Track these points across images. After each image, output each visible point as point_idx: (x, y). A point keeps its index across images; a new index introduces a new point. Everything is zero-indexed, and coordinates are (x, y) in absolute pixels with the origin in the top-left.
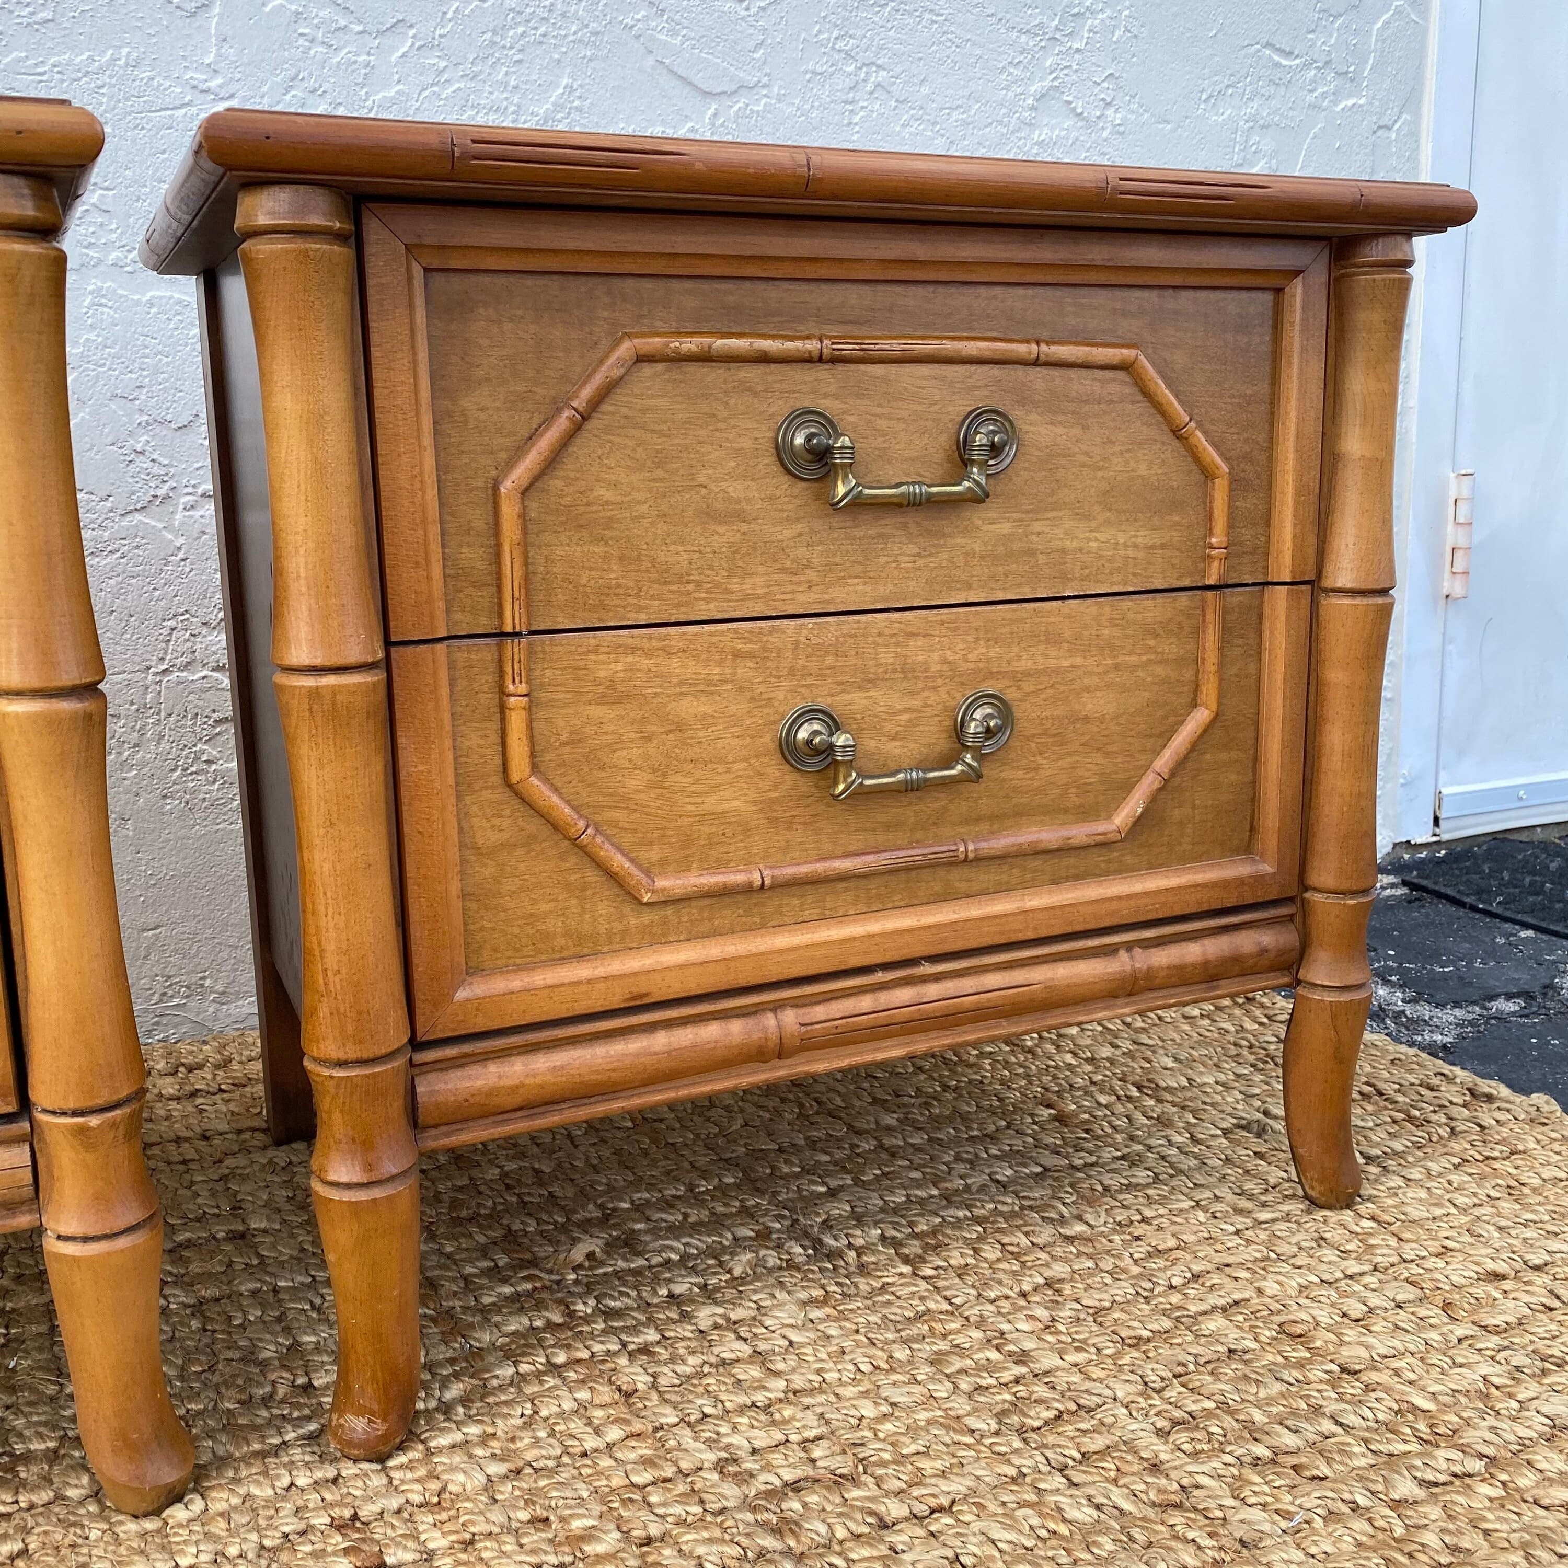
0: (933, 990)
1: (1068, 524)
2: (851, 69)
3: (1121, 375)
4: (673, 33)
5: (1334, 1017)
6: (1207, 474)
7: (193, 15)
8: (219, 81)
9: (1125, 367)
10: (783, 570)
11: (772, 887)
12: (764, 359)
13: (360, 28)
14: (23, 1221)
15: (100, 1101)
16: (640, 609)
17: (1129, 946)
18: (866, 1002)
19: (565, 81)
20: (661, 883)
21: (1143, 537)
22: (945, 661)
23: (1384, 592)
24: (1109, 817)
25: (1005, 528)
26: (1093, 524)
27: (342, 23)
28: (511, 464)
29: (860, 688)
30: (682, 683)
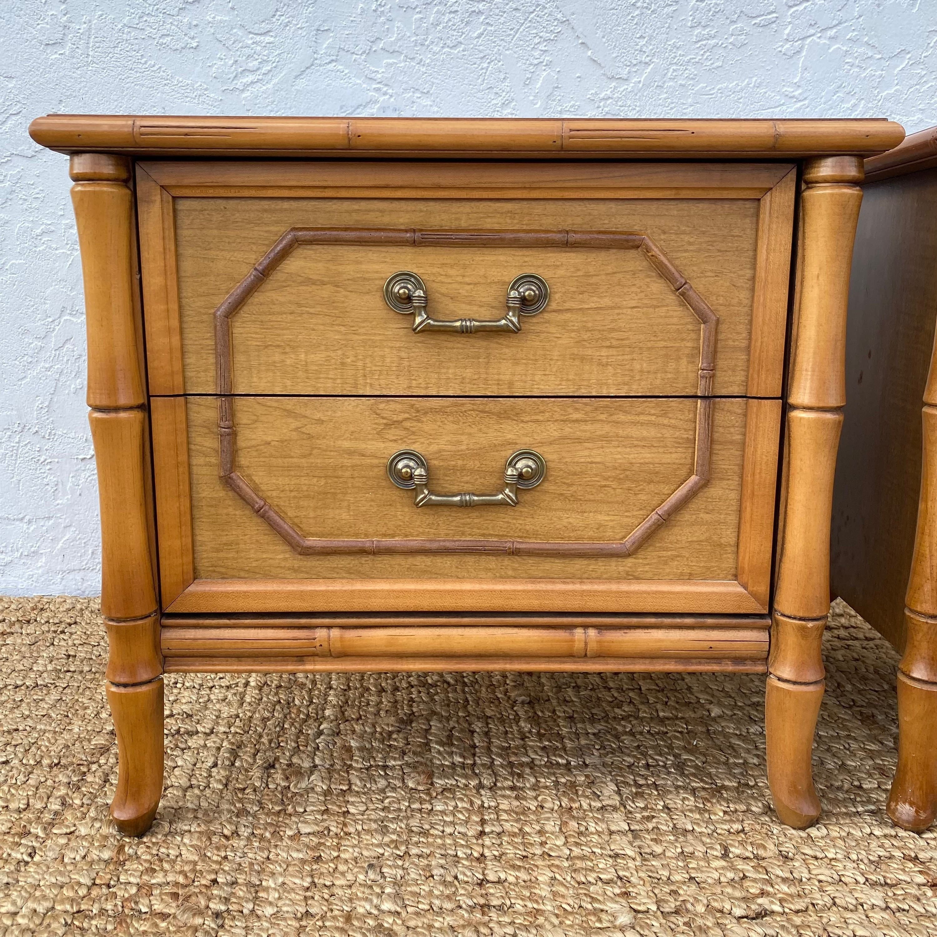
7: (791, 57)
8: (800, 91)
13: (879, 56)
14: (759, 668)
15: (814, 615)
27: (870, 54)
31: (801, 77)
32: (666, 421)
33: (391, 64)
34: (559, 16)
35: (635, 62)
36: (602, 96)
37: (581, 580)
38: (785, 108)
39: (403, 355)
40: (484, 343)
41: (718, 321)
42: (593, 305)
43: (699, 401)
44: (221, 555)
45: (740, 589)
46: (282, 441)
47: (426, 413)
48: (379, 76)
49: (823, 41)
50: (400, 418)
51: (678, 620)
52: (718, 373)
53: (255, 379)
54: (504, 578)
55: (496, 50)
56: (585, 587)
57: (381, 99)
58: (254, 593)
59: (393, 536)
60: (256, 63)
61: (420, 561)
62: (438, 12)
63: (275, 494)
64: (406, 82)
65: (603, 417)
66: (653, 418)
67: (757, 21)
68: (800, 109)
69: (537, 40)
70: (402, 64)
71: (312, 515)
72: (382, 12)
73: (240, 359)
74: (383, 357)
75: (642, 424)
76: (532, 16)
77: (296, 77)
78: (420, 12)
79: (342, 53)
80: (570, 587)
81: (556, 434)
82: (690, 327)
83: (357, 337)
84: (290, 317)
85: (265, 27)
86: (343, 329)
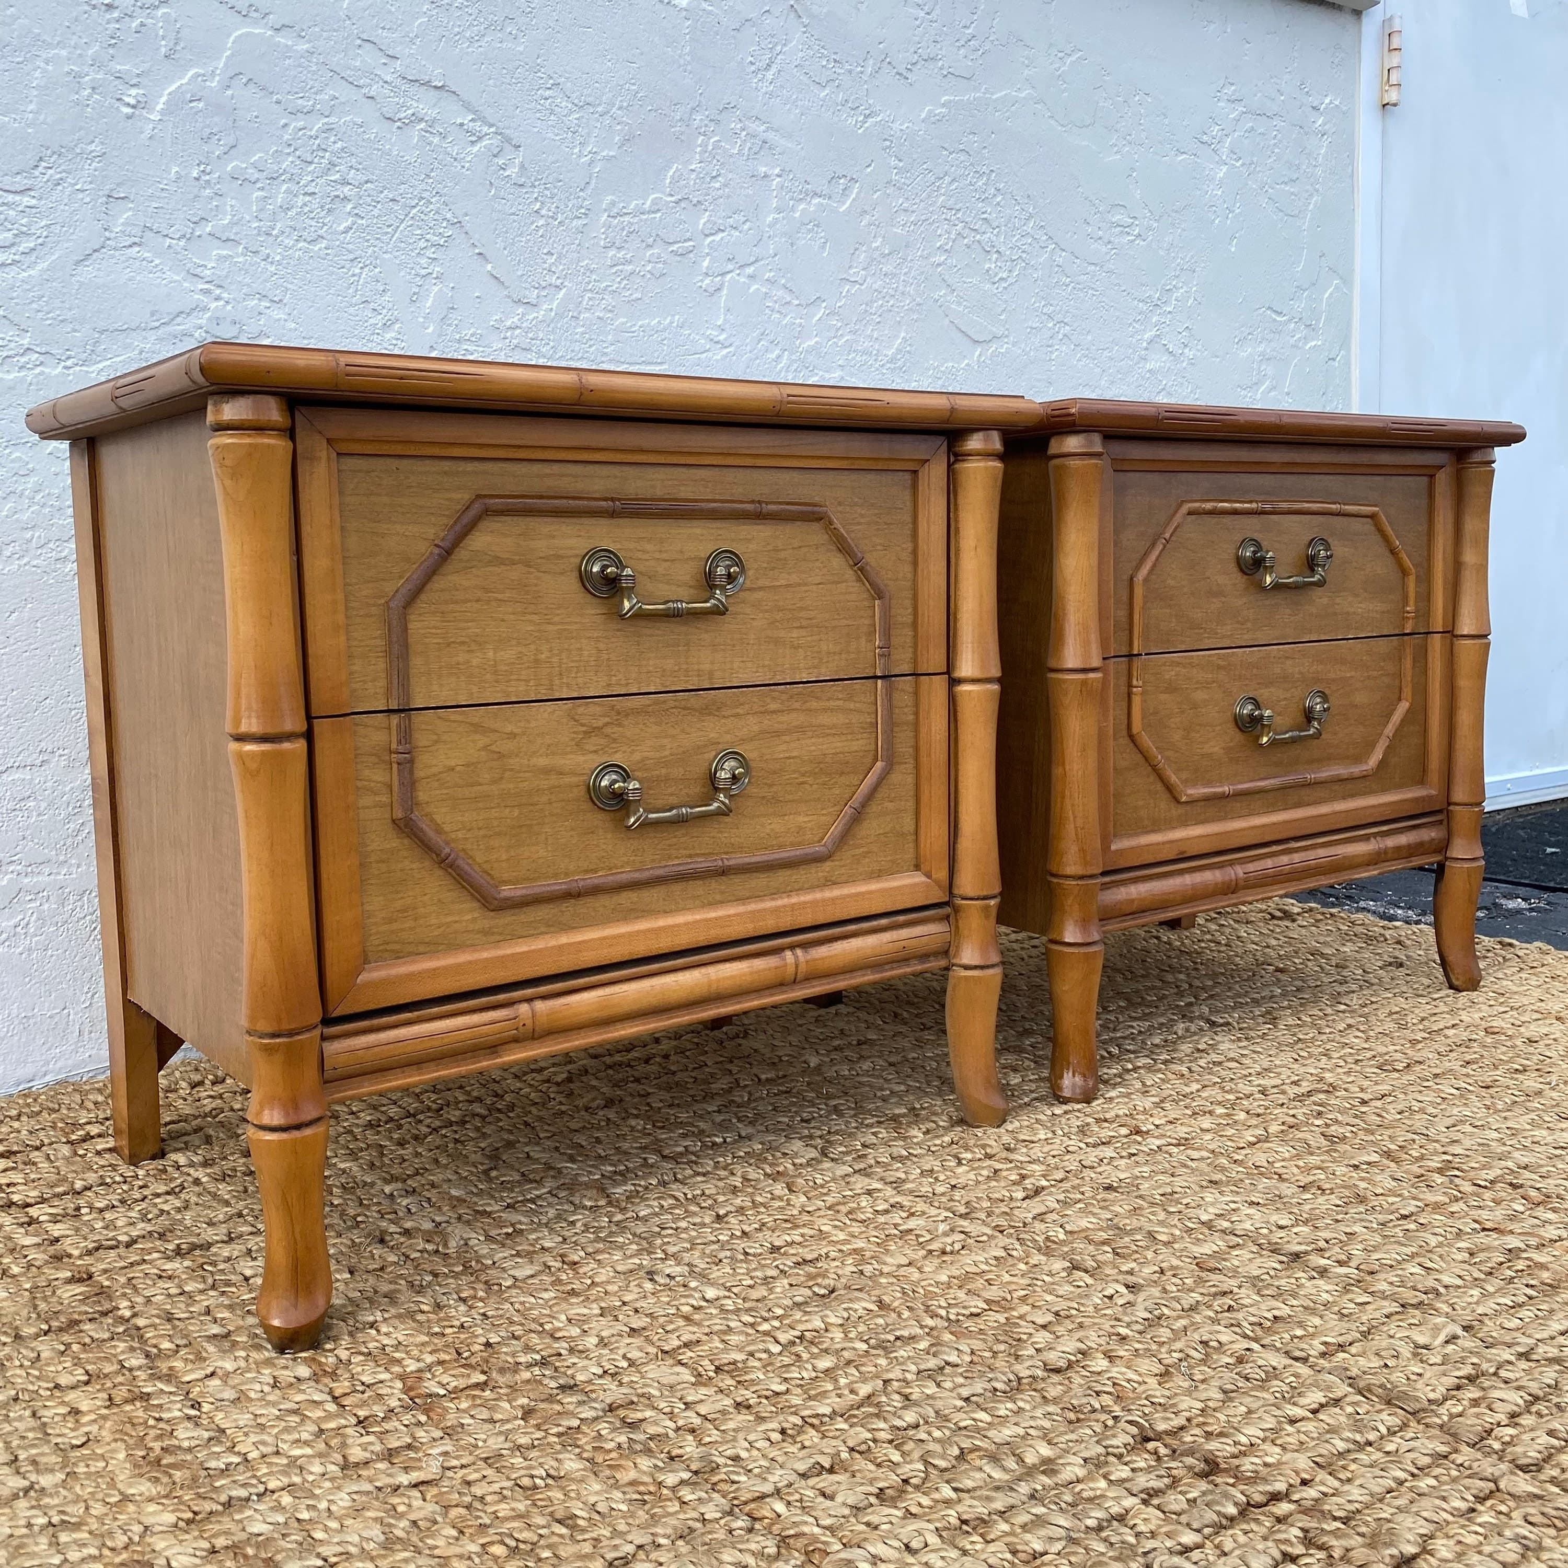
0: (1297, 857)
1: (1350, 599)
2: (1050, 325)
3: (1369, 520)
4: (959, 304)
5: (1469, 876)
6: (1404, 572)
7: (712, 295)
8: (724, 335)
9: (1372, 516)
10: (1238, 622)
11: (1234, 795)
12: (1235, 512)
13: (797, 302)
14: (943, 963)
16: (1183, 642)
17: (1375, 835)
18: (1269, 863)
19: (903, 335)
20: (1190, 792)
21: (1380, 606)
22: (1300, 673)
23: (1485, 636)
24: (1366, 762)
25: (1325, 600)
26: (1360, 599)
27: (788, 299)
28: (1138, 568)
29: (1267, 687)
30: (1197, 682)
31: (725, 320)
32: (852, 706)
33: (226, 258)
34: (449, 216)
35: (544, 284)
36: (508, 323)
37: (789, 893)
38: (710, 354)
39: (602, 646)
40: (684, 629)
41: (889, 596)
42: (783, 582)
43: (879, 682)
44: (395, 926)
45: (924, 879)
46: (467, 765)
47: (627, 715)
48: (208, 272)
49: (743, 280)
50: (600, 724)
51: (875, 923)
52: (893, 651)
53: (435, 687)
54: (713, 904)
55: (370, 251)
56: (794, 900)
57: (213, 305)
58: (445, 968)
59: (595, 871)
60: (9, 235)
61: (627, 898)
62: (288, 191)
63: (460, 835)
64: (248, 285)
65: (797, 705)
66: (840, 703)
67: (675, 247)
68: (726, 357)
69: (422, 244)
70: (241, 259)
71: (504, 857)
72: (208, 182)
73: (417, 662)
74: (580, 649)
75: (832, 710)
76: (414, 211)
77: (78, 263)
78: (262, 189)
79: (149, 234)
80: (779, 903)
81: (756, 728)
82: (866, 603)
83: (550, 627)
84: (477, 606)
85: (21, 182)
86: (535, 617)
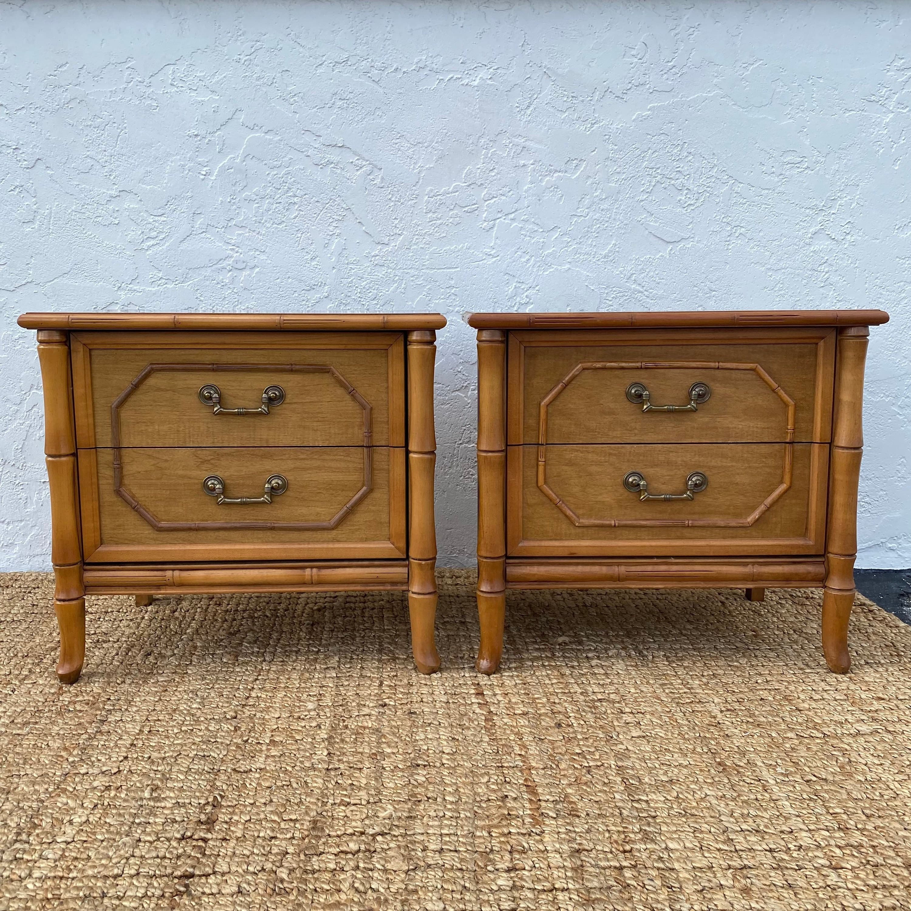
0: (675, 568)
1: (730, 419)
2: (729, 228)
3: (751, 372)
4: (656, 222)
5: (836, 600)
6: (785, 405)
7: (488, 231)
8: (494, 251)
9: (753, 370)
10: (627, 430)
11: (618, 527)
12: (623, 368)
13: (541, 230)
14: (404, 588)
15: (425, 557)
16: (580, 439)
17: (753, 564)
18: (650, 568)
19: (613, 242)
20: (581, 521)
21: (760, 424)
22: (683, 461)
23: (859, 448)
24: (746, 518)
25: (707, 419)
26: (740, 420)
28: (544, 398)
29: (652, 467)
30: (593, 461)
31: (495, 243)
32: (349, 459)
33: (240, 234)
34: (344, 206)
35: (392, 234)
36: (373, 254)
37: (309, 543)
38: (485, 261)
39: (210, 425)
40: (252, 420)
41: (371, 409)
42: (307, 400)
43: (365, 448)
44: (115, 531)
45: (392, 546)
46: (146, 471)
47: (222, 456)
48: (233, 241)
49: (506, 221)
50: (209, 458)
51: (360, 563)
52: (374, 434)
53: (132, 439)
54: (267, 542)
55: (306, 226)
56: (310, 546)
57: (235, 255)
58: (132, 551)
59: (207, 521)
60: (155, 233)
61: (222, 534)
62: (269, 203)
63: (143, 499)
64: (250, 245)
65: (316, 457)
66: (342, 457)
67: (466, 209)
68: (495, 262)
69: (331, 220)
70: (247, 234)
71: (163, 510)
72: (234, 203)
73: (124, 429)
74: (199, 427)
75: (337, 461)
76: (327, 205)
77: (181, 242)
78: (258, 203)
79: (209, 227)
80: (302, 546)
81: (292, 466)
82: (358, 411)
83: (185, 417)
84: (150, 407)
85: (160, 212)
86: (177, 413)
